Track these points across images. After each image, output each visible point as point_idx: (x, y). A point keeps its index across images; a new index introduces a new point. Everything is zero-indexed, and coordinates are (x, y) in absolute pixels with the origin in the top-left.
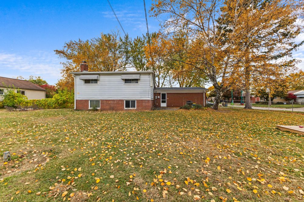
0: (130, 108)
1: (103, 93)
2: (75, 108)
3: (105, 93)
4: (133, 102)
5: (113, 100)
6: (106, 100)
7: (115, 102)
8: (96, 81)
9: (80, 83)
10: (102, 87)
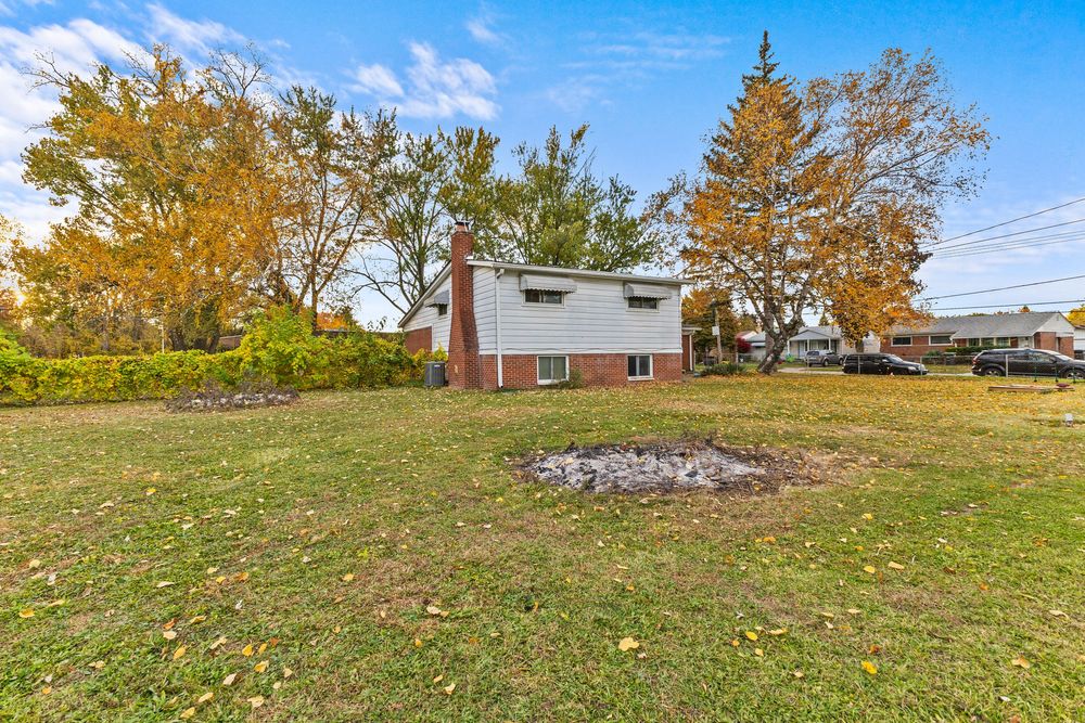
0: (639, 378)
1: (577, 334)
2: (500, 384)
3: (582, 334)
4: (644, 360)
5: (602, 355)
6: (584, 356)
7: (607, 362)
8: (555, 296)
9: (513, 300)
10: (574, 315)
